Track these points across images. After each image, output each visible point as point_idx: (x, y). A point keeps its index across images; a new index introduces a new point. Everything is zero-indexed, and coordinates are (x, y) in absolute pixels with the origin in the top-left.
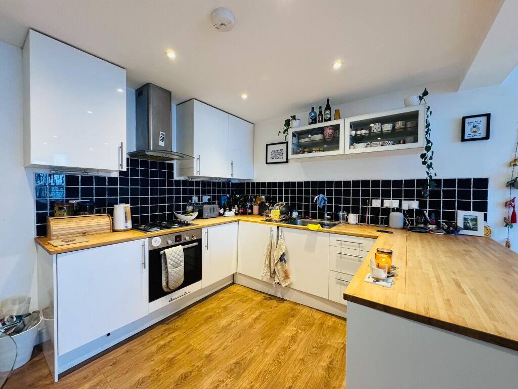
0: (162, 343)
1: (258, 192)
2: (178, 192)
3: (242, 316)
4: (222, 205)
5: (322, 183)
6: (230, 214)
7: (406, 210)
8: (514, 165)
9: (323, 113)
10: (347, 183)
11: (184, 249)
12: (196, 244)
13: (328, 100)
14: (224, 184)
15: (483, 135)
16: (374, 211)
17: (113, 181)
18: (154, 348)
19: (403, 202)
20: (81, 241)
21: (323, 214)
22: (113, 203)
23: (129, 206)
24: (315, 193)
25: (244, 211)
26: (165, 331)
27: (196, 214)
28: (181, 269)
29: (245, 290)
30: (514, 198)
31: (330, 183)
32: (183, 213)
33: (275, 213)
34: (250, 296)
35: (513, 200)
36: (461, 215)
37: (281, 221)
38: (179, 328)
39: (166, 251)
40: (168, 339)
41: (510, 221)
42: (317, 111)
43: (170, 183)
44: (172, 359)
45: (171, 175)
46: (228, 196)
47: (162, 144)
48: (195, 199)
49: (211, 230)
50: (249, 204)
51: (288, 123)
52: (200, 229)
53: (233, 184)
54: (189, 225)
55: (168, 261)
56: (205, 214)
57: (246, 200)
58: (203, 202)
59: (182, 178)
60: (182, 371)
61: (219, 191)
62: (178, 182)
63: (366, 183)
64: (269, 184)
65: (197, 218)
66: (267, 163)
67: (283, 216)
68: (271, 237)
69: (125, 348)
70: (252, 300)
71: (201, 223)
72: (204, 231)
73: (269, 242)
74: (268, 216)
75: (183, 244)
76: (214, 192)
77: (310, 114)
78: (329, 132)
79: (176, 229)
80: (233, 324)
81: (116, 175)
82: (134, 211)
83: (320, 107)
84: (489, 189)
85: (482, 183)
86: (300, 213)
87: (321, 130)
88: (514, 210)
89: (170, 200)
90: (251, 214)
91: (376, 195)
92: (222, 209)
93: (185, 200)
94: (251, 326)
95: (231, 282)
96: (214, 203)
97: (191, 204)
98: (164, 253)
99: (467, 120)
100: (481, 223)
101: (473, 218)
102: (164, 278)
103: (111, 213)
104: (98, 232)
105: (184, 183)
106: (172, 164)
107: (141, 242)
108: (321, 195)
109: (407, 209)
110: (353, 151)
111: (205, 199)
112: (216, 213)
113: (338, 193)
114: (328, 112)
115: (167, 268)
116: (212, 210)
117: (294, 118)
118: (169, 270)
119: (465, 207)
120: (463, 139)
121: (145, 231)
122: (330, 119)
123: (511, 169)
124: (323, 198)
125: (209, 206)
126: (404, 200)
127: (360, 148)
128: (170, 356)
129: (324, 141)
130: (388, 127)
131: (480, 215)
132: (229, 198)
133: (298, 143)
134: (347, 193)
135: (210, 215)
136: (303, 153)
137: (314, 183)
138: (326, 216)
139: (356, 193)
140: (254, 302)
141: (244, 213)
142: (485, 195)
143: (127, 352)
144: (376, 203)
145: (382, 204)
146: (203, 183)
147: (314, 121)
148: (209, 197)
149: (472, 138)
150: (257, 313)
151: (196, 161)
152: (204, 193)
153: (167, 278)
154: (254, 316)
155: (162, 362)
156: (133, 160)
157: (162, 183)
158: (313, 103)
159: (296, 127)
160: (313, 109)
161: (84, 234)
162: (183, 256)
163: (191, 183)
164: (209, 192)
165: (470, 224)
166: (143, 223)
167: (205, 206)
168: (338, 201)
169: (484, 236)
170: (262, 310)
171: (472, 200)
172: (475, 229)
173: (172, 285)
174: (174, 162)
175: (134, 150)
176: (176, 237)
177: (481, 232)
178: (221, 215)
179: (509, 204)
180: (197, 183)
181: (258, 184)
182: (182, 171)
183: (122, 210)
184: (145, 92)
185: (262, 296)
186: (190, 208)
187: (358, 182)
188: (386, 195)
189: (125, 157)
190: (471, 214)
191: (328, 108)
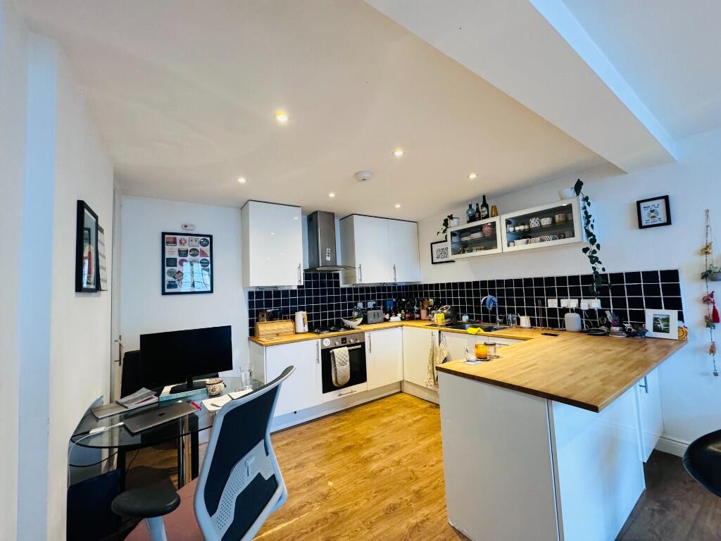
0: (333, 427)
1: (426, 295)
2: (344, 299)
3: (403, 417)
4: (388, 310)
5: (492, 283)
6: (396, 319)
7: (586, 311)
8: (707, 253)
9: (480, 210)
10: (518, 282)
11: (349, 351)
12: (360, 346)
13: (484, 197)
14: (389, 288)
15: (664, 220)
16: (552, 312)
17: (293, 292)
18: (328, 429)
19: (582, 300)
20: (276, 340)
21: (495, 317)
22: (294, 311)
23: (305, 313)
24: (484, 294)
25: (411, 317)
26: (336, 420)
27: (360, 320)
28: (347, 366)
29: (413, 398)
30: (713, 292)
31: (500, 282)
32: (349, 319)
33: (439, 317)
34: (416, 403)
35: (712, 295)
36: (650, 314)
37: (447, 326)
38: (346, 420)
39: (335, 350)
40: (338, 425)
41: (712, 320)
42: (474, 207)
43: (337, 291)
44: (341, 437)
45: (337, 284)
46: (394, 300)
47: (328, 259)
48: (360, 305)
49: (373, 334)
50: (416, 308)
51: (446, 223)
52: (363, 333)
53: (399, 287)
54: (353, 329)
55: (336, 359)
56: (370, 319)
57: (413, 305)
58: (369, 307)
59: (347, 286)
60: (348, 444)
61: (384, 296)
62: (344, 290)
63: (539, 281)
64: (437, 285)
65: (362, 323)
66: (433, 263)
67: (448, 320)
68: (433, 342)
69: (307, 426)
70: (417, 407)
71: (364, 328)
72: (367, 335)
73: (430, 347)
74: (430, 320)
75: (348, 346)
76: (379, 296)
77: (467, 212)
78: (486, 229)
79: (342, 332)
80: (394, 422)
81: (295, 288)
82: (309, 317)
83: (477, 205)
84: (680, 282)
85: (672, 276)
86: (471, 317)
87: (480, 228)
88: (714, 307)
89: (338, 307)
90: (419, 319)
91: (551, 294)
92: (388, 315)
93: (351, 306)
94: (409, 425)
95: (399, 390)
96: (379, 309)
97: (356, 311)
98: (333, 352)
99: (642, 205)
100: (674, 323)
101: (664, 317)
102: (333, 374)
103: (293, 319)
104: (286, 334)
105: (350, 289)
106: (338, 274)
107: (315, 342)
108: (489, 297)
109: (587, 309)
110: (512, 249)
111: (371, 304)
112: (381, 319)
113: (510, 293)
114: (484, 209)
115: (335, 366)
116: (376, 315)
117: (451, 217)
118: (337, 367)
119: (655, 304)
120: (641, 227)
121: (318, 333)
122: (487, 217)
123: (704, 257)
124: (491, 299)
125: (373, 311)
126: (584, 298)
127: (521, 245)
128: (340, 435)
129: (484, 239)
130: (546, 221)
131: (673, 314)
132: (394, 303)
133: (461, 241)
134: (519, 293)
135: (374, 321)
136: (464, 253)
137: (484, 283)
138: (498, 319)
139: (529, 292)
140: (418, 409)
141: (412, 318)
142: (676, 290)
143: (308, 429)
144: (552, 303)
145: (559, 304)
146: (368, 289)
147: (472, 219)
148: (374, 303)
149: (650, 224)
150: (419, 417)
151: (357, 270)
152: (368, 298)
153: (336, 374)
154: (415, 419)
155: (334, 437)
156: (307, 275)
157: (330, 292)
158: (470, 200)
159: (455, 226)
160: (470, 206)
161: (278, 335)
162: (348, 356)
163: (356, 290)
164: (373, 298)
165: (662, 325)
166: (316, 327)
167: (369, 312)
168: (510, 302)
169: (677, 338)
170: (424, 415)
171: (662, 296)
172: (667, 331)
173: (341, 381)
174: (340, 272)
175: (308, 267)
176: (343, 339)
177: (673, 334)
178: (386, 320)
179: (708, 299)
180: (362, 289)
181: (426, 286)
182: (346, 281)
183: (301, 316)
184: (314, 219)
185: (428, 404)
186: (356, 314)
187: (530, 279)
188: (563, 294)
189: (302, 272)
190: (663, 312)
191: (485, 205)
